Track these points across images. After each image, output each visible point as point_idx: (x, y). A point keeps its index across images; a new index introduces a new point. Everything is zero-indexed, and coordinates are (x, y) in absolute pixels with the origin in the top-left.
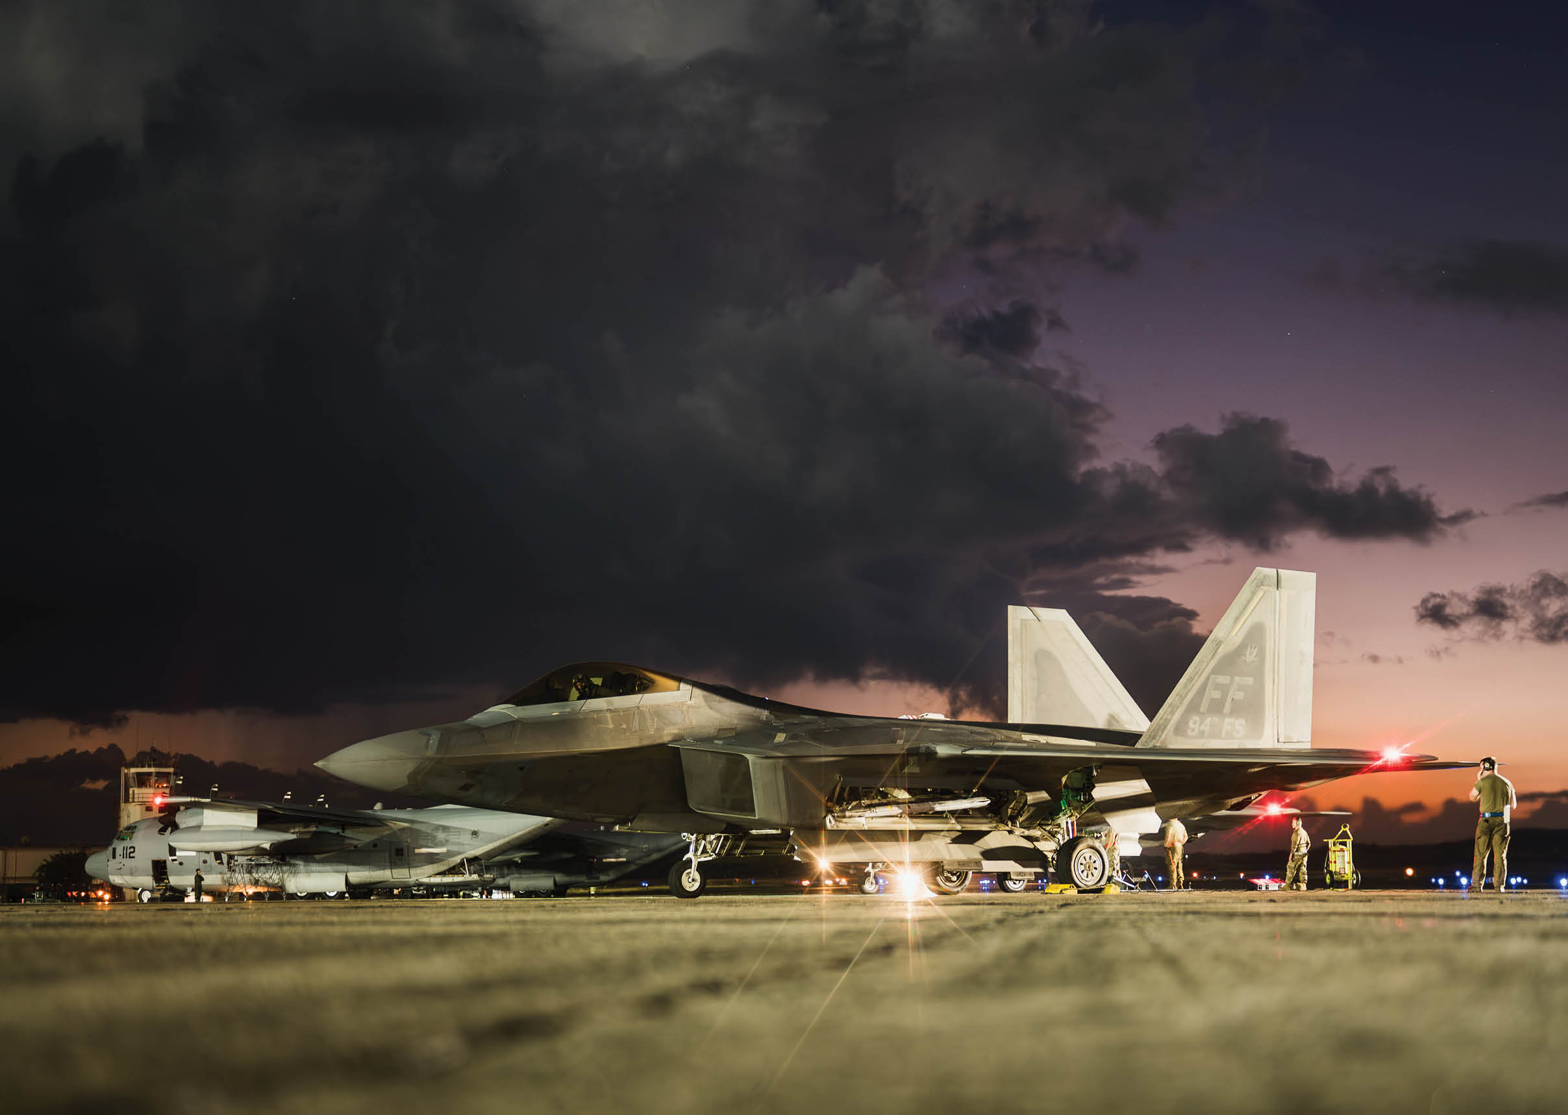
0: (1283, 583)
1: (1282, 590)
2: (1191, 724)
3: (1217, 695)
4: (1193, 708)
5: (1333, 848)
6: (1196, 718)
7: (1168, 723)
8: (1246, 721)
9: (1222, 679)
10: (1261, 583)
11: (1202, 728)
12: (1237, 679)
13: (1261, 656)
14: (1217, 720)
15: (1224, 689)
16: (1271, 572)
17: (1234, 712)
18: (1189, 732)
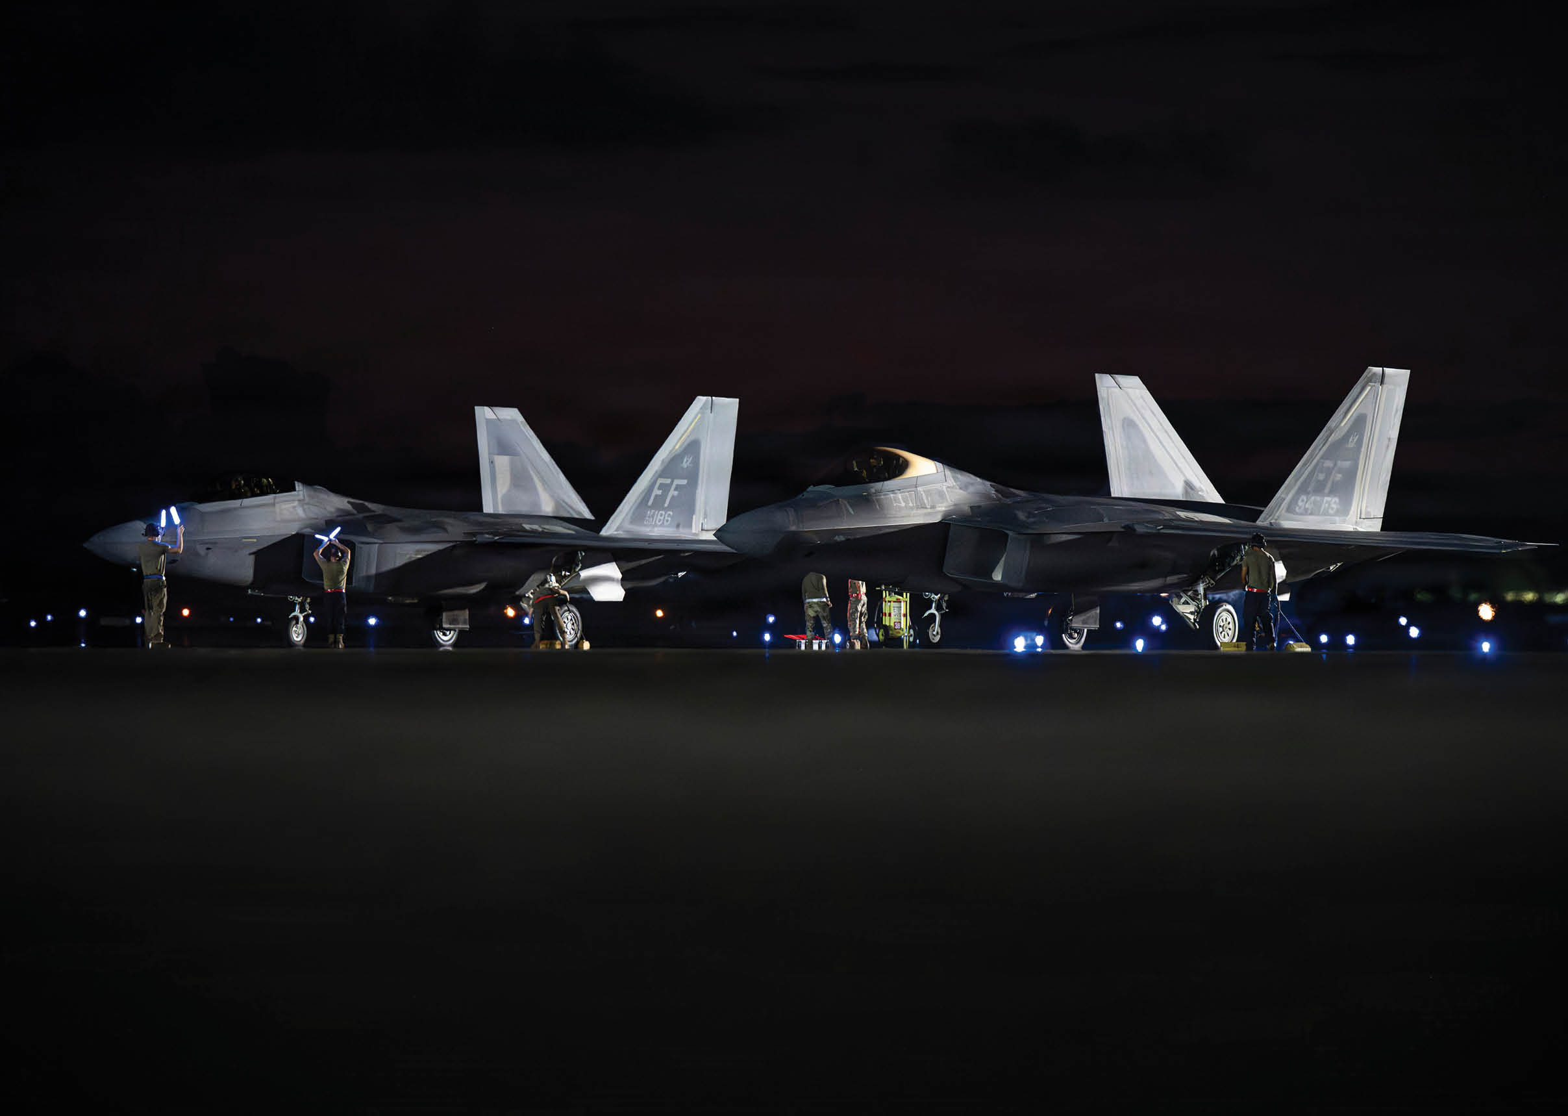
0: (1386, 379)
1: (1385, 386)
2: (1300, 503)
3: (1321, 477)
4: (1303, 490)
5: (888, 598)
6: (1304, 497)
7: (1283, 501)
8: (1340, 501)
9: (1328, 464)
10: (1370, 380)
11: (1307, 506)
12: (1339, 463)
13: (1360, 443)
14: (1318, 498)
15: (1329, 472)
16: (1378, 370)
17: (1332, 492)
18: (1297, 509)
